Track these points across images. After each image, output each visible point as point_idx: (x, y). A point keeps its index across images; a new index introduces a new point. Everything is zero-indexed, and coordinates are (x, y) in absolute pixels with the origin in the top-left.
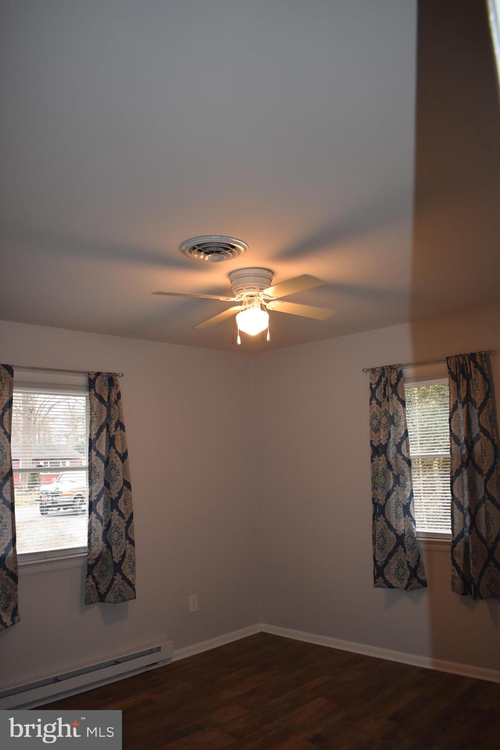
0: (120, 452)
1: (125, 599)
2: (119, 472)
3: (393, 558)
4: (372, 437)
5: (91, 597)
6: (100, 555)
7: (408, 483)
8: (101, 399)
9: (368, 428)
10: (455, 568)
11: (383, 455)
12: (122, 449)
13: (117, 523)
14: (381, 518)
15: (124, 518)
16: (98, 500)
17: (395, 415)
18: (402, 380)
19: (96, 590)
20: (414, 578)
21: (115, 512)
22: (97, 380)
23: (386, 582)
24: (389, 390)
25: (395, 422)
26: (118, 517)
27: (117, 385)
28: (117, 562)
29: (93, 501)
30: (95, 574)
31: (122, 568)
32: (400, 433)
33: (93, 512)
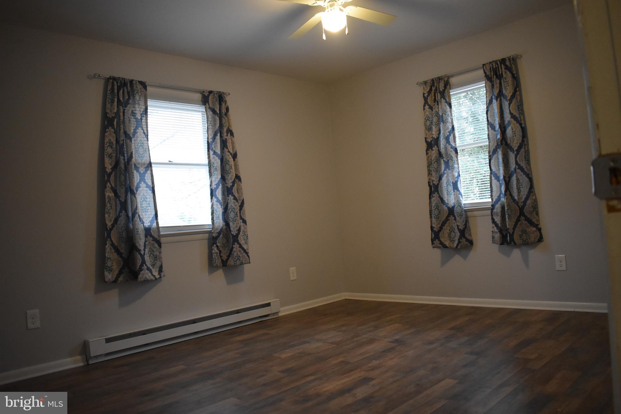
0: (231, 152)
1: (242, 262)
2: (231, 167)
3: (446, 225)
4: (426, 135)
5: (216, 261)
6: (221, 230)
7: (456, 166)
8: (214, 111)
9: (424, 128)
10: (494, 225)
11: (436, 146)
12: (233, 151)
13: (233, 205)
14: (436, 195)
15: (237, 202)
16: (217, 188)
17: (444, 115)
18: (448, 87)
19: (219, 257)
20: (463, 238)
21: (231, 197)
22: (210, 97)
23: (441, 243)
24: (439, 96)
25: (444, 120)
26: (233, 201)
27: (226, 102)
28: (235, 234)
29: (213, 189)
30: (218, 244)
31: (239, 239)
32: (448, 128)
33: (214, 197)
